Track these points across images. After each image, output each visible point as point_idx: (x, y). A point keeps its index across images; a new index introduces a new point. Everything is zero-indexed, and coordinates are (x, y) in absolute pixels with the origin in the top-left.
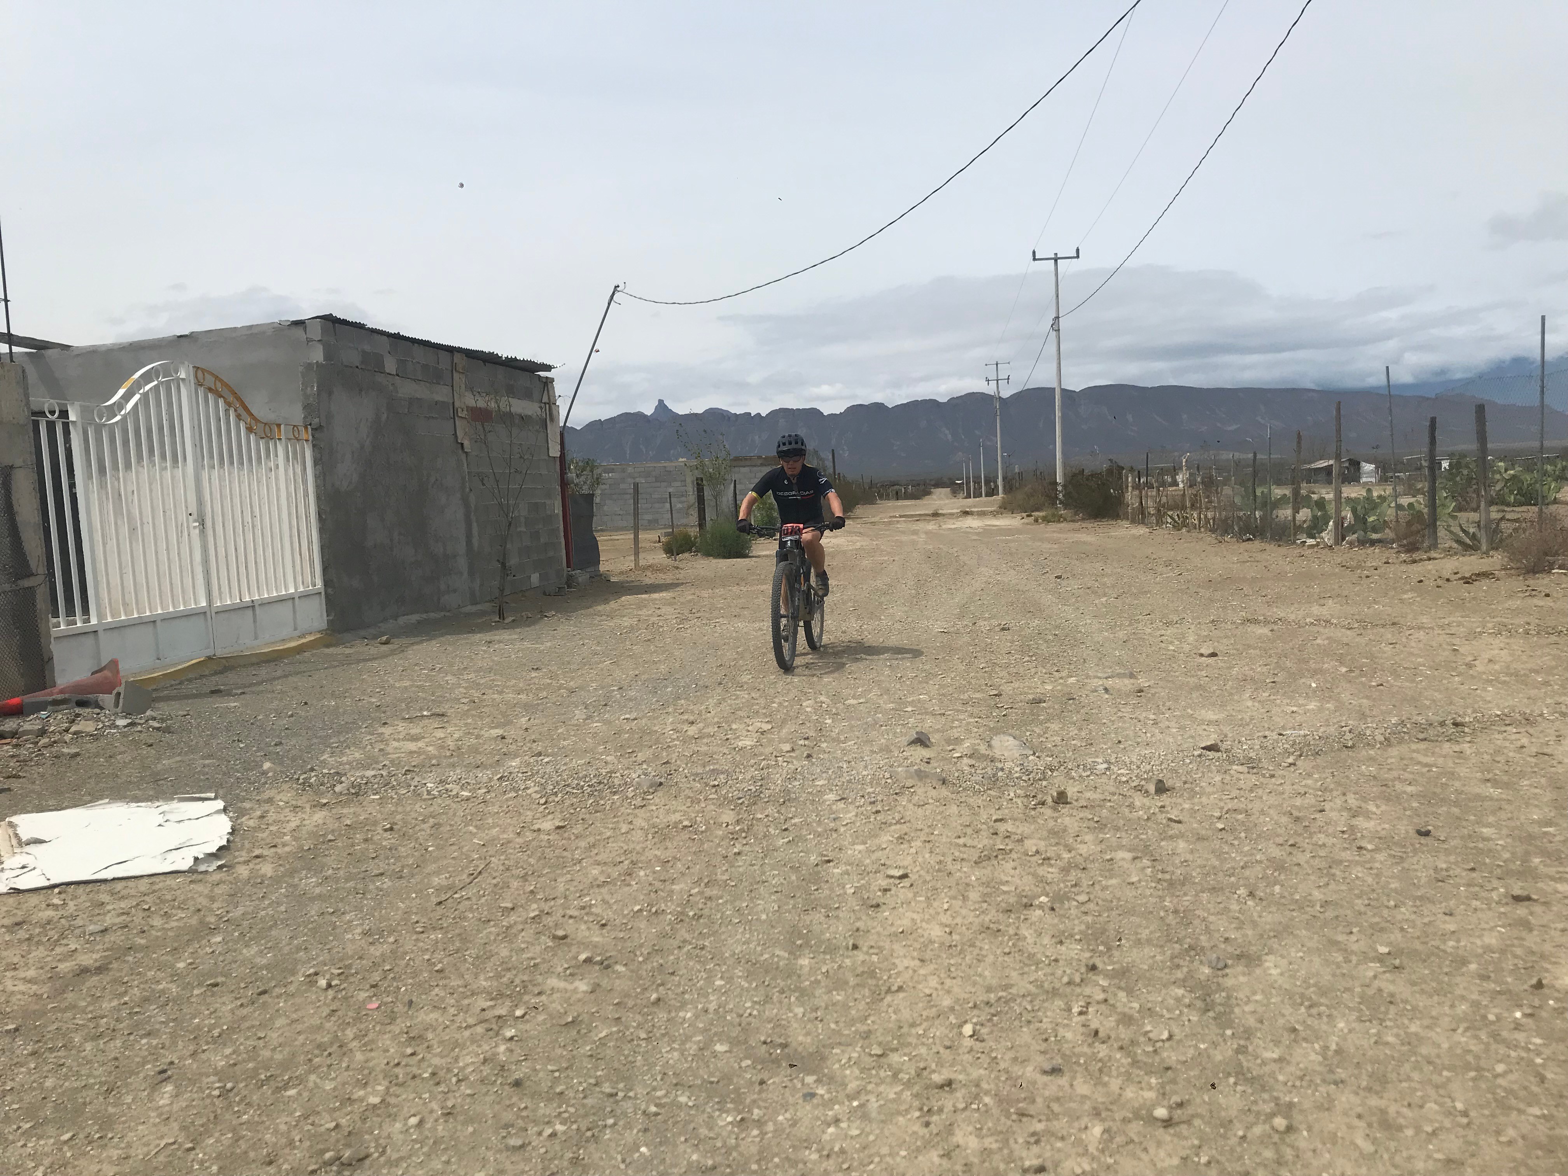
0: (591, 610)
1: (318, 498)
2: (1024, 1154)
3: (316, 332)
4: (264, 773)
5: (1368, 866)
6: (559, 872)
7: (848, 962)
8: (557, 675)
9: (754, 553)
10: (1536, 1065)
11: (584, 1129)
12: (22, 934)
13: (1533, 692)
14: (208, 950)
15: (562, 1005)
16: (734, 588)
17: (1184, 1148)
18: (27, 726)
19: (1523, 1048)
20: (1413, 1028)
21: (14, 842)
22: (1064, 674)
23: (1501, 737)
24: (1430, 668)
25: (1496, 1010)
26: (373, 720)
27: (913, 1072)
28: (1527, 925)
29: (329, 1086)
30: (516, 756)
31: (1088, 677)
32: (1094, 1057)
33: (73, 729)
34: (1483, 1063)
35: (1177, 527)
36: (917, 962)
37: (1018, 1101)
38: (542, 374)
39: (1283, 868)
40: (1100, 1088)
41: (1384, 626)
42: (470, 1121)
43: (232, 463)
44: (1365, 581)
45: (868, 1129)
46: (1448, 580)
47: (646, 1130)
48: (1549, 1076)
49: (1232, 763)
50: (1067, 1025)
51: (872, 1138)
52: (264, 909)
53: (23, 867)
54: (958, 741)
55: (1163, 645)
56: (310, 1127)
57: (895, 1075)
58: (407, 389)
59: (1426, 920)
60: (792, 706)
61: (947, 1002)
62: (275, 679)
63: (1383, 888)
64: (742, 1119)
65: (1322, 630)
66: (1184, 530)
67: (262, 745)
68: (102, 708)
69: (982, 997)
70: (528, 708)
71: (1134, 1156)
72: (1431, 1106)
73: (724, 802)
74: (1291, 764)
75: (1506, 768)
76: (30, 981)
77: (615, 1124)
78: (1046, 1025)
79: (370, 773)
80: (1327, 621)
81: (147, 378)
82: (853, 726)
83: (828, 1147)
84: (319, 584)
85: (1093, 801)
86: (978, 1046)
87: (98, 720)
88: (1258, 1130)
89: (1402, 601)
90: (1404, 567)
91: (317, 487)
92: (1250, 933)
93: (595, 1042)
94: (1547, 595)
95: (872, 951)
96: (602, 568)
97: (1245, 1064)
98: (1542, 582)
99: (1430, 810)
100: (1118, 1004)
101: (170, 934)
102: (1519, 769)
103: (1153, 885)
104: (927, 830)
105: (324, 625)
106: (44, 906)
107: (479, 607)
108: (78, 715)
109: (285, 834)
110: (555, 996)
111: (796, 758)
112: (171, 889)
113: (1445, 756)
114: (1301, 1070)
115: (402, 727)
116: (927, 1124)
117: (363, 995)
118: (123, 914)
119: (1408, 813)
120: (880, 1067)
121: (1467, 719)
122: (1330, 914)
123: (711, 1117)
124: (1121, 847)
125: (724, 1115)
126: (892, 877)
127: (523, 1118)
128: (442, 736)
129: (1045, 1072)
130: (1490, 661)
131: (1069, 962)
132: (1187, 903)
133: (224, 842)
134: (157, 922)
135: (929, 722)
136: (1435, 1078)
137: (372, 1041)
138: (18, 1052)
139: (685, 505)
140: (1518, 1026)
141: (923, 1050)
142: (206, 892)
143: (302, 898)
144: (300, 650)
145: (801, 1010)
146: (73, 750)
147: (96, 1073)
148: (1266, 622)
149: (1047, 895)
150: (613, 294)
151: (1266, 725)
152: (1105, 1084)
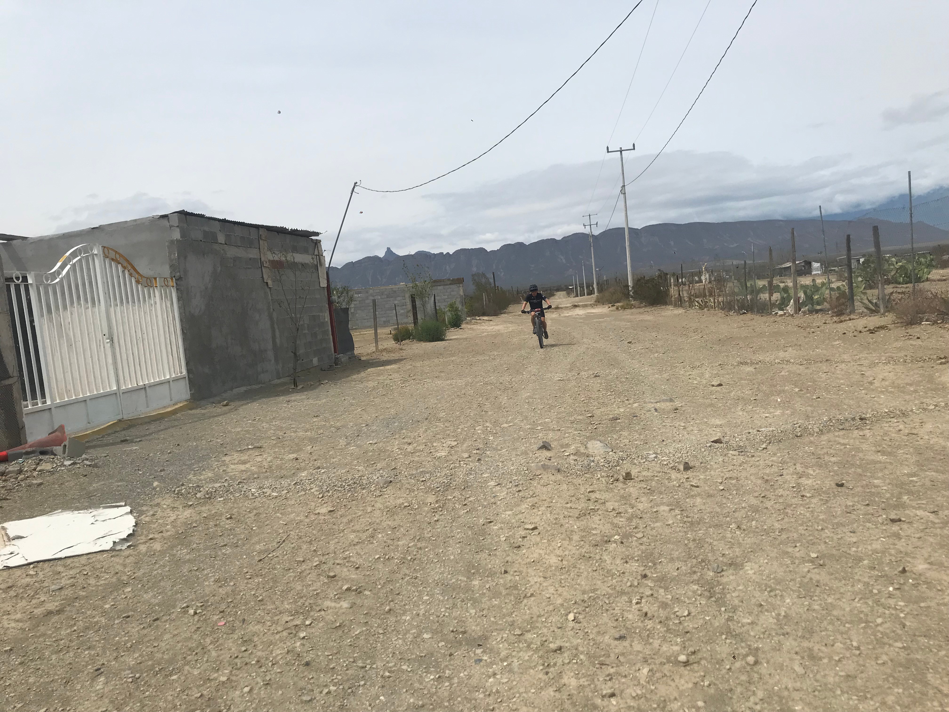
0: (350, 378)
1: (181, 320)
2: (603, 686)
3: (175, 221)
4: (154, 488)
5: (807, 506)
6: (331, 538)
7: (502, 581)
8: (329, 419)
9: (448, 338)
10: (900, 618)
11: (346, 688)
12: (12, 593)
13: (907, 397)
14: (123, 596)
15: (333, 616)
16: (436, 360)
17: (695, 677)
18: (11, 469)
19: (893, 608)
20: (830, 600)
21: (5, 538)
22: (631, 402)
23: (887, 425)
24: (848, 386)
25: (879, 587)
26: (219, 453)
27: (539, 643)
28: (898, 536)
29: (196, 672)
30: (305, 469)
31: (645, 402)
32: (645, 628)
33: (38, 469)
34: (870, 619)
35: (701, 308)
36: (542, 579)
37: (600, 656)
38: (313, 238)
39: (758, 511)
40: (648, 646)
41: (821, 362)
42: (281, 687)
43: (128, 302)
44: (812, 334)
45: (512, 678)
46: (860, 332)
47: (383, 687)
48: (908, 624)
49: (729, 450)
50: (629, 611)
51: (515, 683)
52: (156, 570)
53: (11, 553)
54: (568, 445)
55: (690, 381)
56: (185, 697)
57: (528, 646)
58: (232, 252)
59: (839, 536)
60: (469, 430)
61: (559, 601)
62: (159, 431)
63: (815, 519)
64: (439, 677)
65: (784, 366)
66: (705, 310)
67: (152, 472)
68: (55, 455)
69: (579, 598)
70: (312, 440)
71: (667, 684)
72: (838, 645)
73: (429, 490)
74: (764, 448)
75: (890, 444)
76: (18, 621)
77: (365, 684)
78: (617, 611)
79: (217, 485)
80: (787, 361)
81: (74, 255)
82: (505, 441)
83: (489, 690)
84: (184, 372)
85: (647, 477)
86: (577, 626)
87: (53, 462)
88: (738, 664)
89: (833, 346)
90: (835, 325)
91: (180, 314)
92: (737, 550)
93: (353, 637)
94: (918, 338)
95: (515, 574)
96: (356, 352)
97: (732, 627)
98: (916, 330)
99: (844, 471)
100: (659, 597)
101: (100, 588)
102: (897, 444)
103: (681, 525)
104: (549, 500)
105: (188, 396)
106: (24, 575)
107: (282, 380)
108: (41, 460)
109: (167, 524)
110: (329, 611)
111: (472, 461)
112: (99, 561)
113: (854, 439)
114: (764, 628)
115: (236, 456)
116: (547, 673)
117: (216, 618)
118: (72, 578)
119: (831, 474)
120: (520, 642)
121: (868, 416)
122: (784, 536)
123: (421, 677)
124: (663, 504)
125: (429, 675)
126: (528, 529)
127: (311, 684)
128: (260, 460)
129: (616, 639)
130: (883, 379)
131: (631, 574)
132: (700, 535)
133: (131, 532)
134: (92, 581)
135: (551, 435)
136: (841, 628)
137: (221, 644)
138: (12, 663)
139: (406, 311)
140: (890, 596)
141: (545, 630)
142: (121, 562)
143: (178, 562)
144: (174, 412)
145: (474, 611)
146: (39, 481)
147: (59, 673)
148: (752, 363)
149: (619, 535)
150: (354, 187)
151: (750, 426)
152: (651, 644)
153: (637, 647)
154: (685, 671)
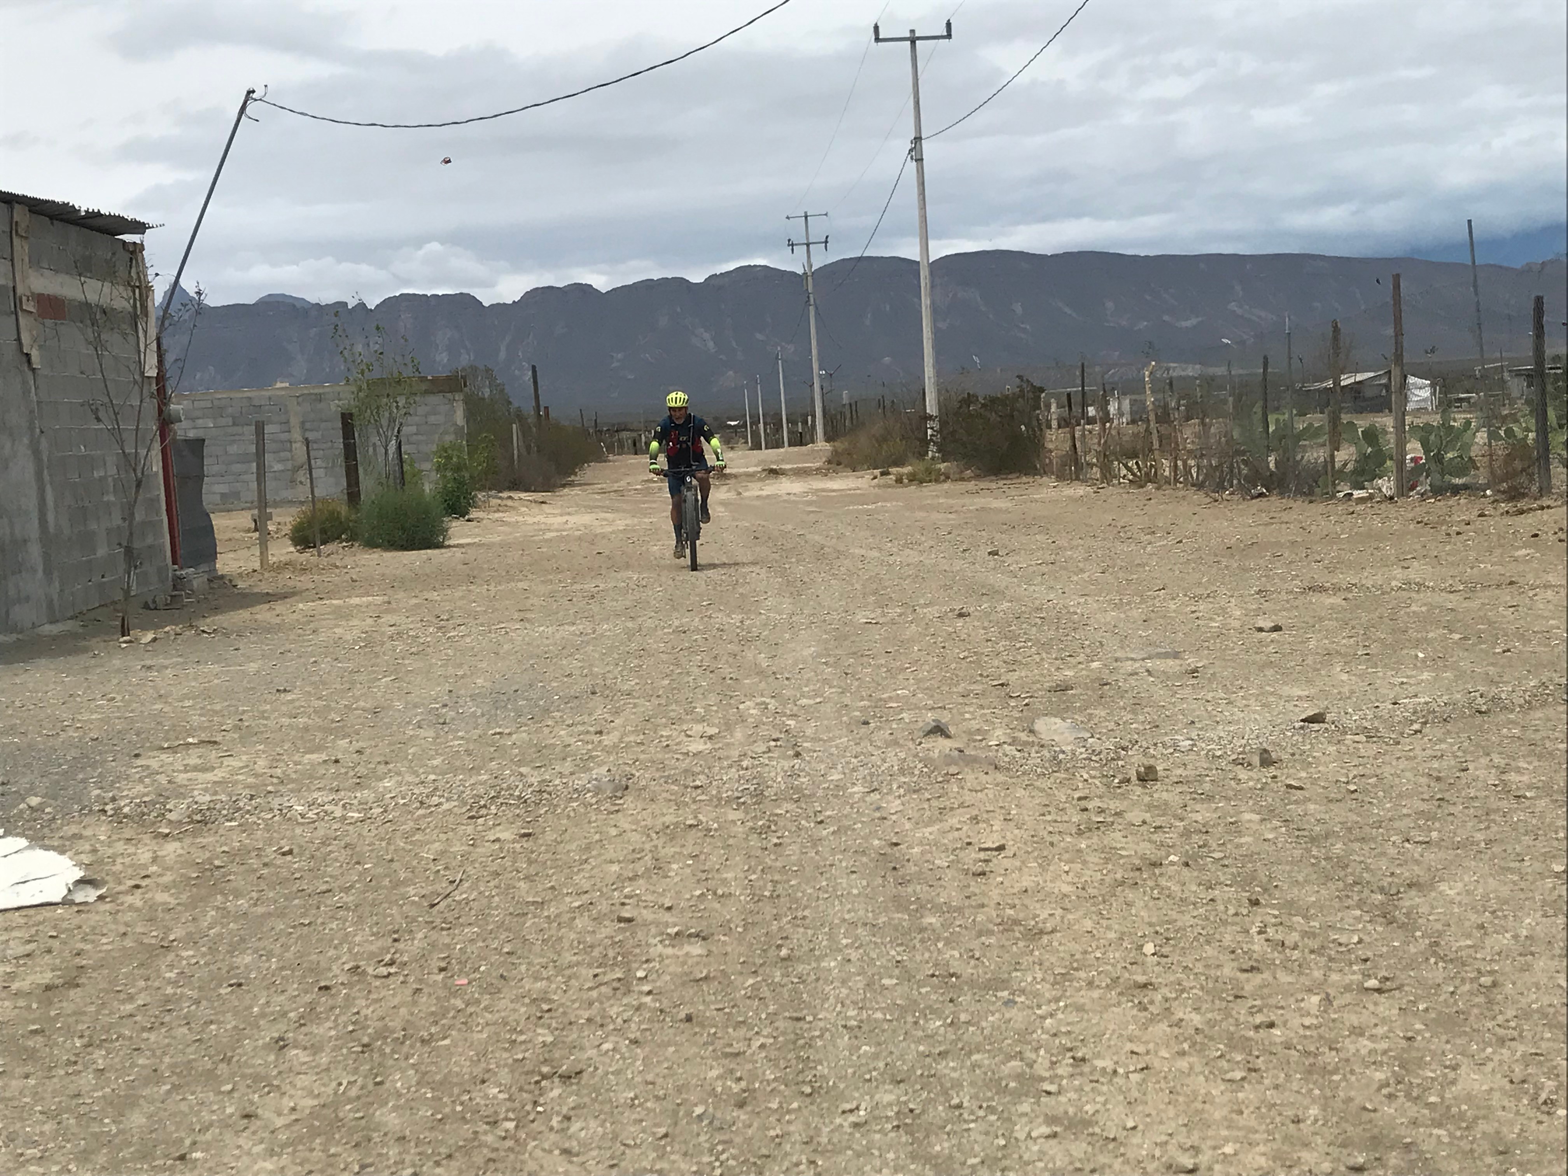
6: (567, 871)
9: (450, 541)
15: (681, 967)
17: (1400, 1003)
26: (110, 753)
27: (1107, 981)
31: (1116, 660)
36: (1060, 911)
37: (1227, 990)
38: (128, 238)
40: (1304, 977)
42: (664, 1045)
44: (1456, 539)
49: (1343, 734)
54: (983, 731)
55: (1200, 622)
57: (1091, 984)
61: (1112, 935)
69: (1148, 929)
70: (330, 731)
71: (1356, 1012)
73: (721, 802)
77: (821, 1035)
78: (1227, 943)
80: (1418, 585)
82: (829, 726)
83: (1053, 1031)
85: (1187, 777)
86: (1165, 960)
88: (1467, 987)
89: (1515, 558)
90: (1509, 520)
92: (1415, 868)
93: (746, 989)
95: (1002, 907)
96: (221, 565)
97: (1441, 952)
100: (1296, 925)
101: (116, 954)
103: (1293, 840)
104: (1000, 811)
109: (146, 865)
111: (781, 757)
115: (167, 758)
117: (438, 977)
120: (1070, 981)
124: (1241, 813)
125: (931, 1022)
128: (242, 763)
129: (1243, 971)
131: (1228, 901)
132: (1337, 852)
134: (83, 946)
135: (932, 715)
137: (491, 1005)
141: (1108, 967)
143: (248, 917)
145: (955, 952)
148: (1337, 589)
149: (1175, 856)
151: (1373, 698)
152: (1307, 975)
153: (1284, 978)
154: (1381, 998)
